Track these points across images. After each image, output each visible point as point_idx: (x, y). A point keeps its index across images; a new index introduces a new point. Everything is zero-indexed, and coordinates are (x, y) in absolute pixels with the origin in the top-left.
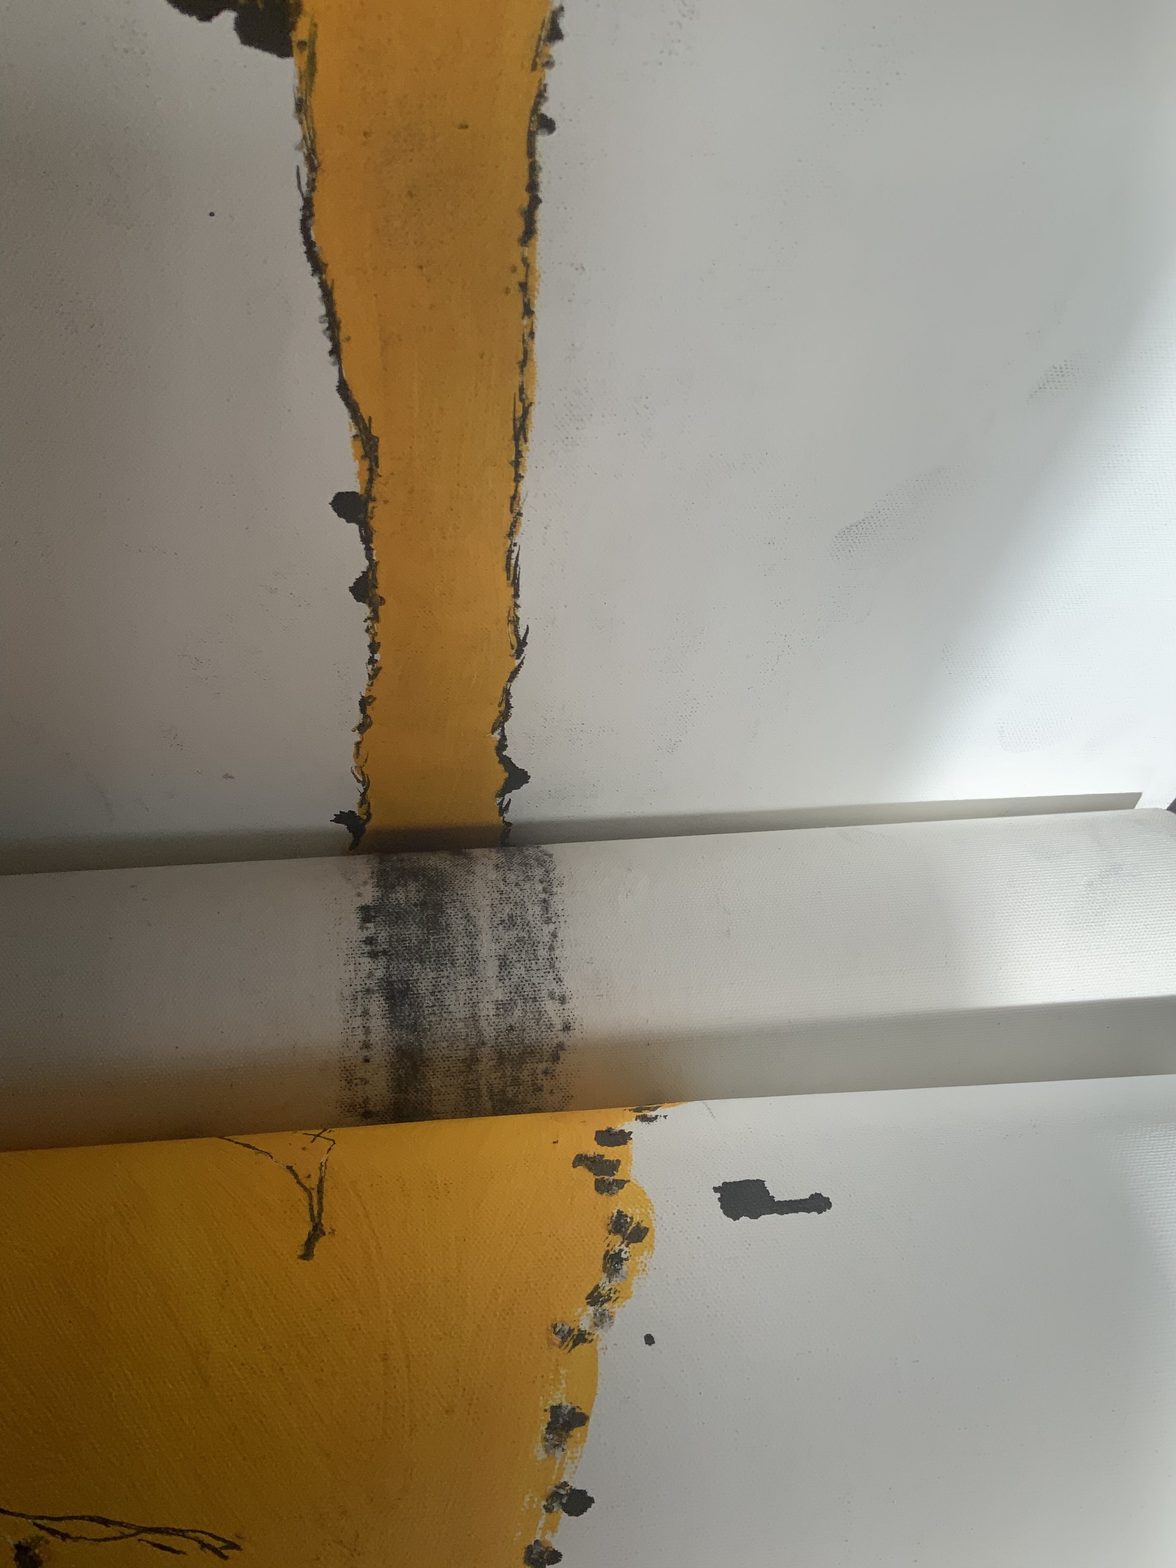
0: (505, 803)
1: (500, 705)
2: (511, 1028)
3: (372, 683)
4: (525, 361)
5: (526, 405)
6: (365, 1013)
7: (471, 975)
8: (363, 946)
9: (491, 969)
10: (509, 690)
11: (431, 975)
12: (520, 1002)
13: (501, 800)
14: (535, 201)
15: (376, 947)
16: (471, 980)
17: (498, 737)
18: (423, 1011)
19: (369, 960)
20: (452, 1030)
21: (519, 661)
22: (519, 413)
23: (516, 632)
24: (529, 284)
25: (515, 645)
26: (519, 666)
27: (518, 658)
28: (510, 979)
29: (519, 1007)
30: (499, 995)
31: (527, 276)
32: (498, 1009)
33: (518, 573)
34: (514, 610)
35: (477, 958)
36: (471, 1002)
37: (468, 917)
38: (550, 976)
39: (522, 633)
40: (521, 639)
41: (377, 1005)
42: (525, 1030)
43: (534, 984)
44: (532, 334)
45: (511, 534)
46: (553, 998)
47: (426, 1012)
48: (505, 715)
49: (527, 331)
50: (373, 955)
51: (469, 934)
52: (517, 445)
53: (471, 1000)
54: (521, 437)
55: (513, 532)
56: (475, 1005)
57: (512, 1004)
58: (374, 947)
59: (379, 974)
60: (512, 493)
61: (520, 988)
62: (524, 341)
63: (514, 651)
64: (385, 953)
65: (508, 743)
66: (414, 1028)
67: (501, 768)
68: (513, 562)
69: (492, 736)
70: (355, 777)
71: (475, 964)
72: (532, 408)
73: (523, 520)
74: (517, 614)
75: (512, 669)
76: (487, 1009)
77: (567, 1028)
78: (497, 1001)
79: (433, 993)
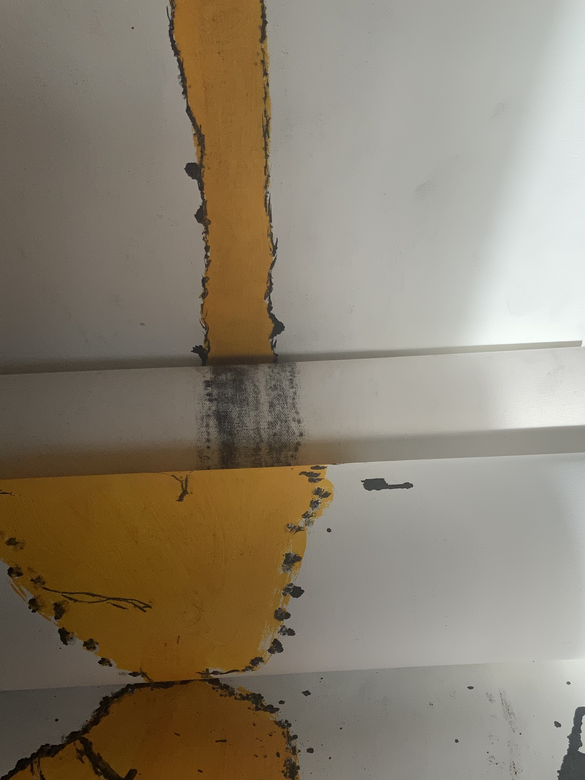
0: (274, 342)
1: (267, 283)
2: (275, 434)
3: (207, 269)
4: (266, 97)
5: (268, 119)
6: (207, 426)
7: (256, 410)
8: (206, 397)
9: (265, 408)
10: (271, 274)
11: (238, 409)
12: (279, 423)
13: (272, 340)
14: (265, 23)
15: (212, 397)
16: (256, 411)
17: (268, 302)
18: (234, 425)
19: (209, 402)
20: (248, 435)
21: (275, 257)
22: (265, 124)
23: (272, 241)
24: (265, 60)
25: (272, 248)
26: (275, 260)
27: (274, 256)
28: (274, 412)
29: (279, 425)
30: (270, 419)
31: (264, 57)
32: (269, 425)
33: (270, 208)
34: (270, 229)
35: (259, 402)
36: (256, 422)
37: (255, 385)
38: (294, 411)
39: (275, 242)
40: (275, 245)
41: (213, 422)
42: (282, 435)
43: (285, 414)
44: (268, 84)
45: (266, 187)
46: (294, 421)
47: (236, 426)
48: (270, 289)
49: (266, 83)
50: (211, 400)
51: (255, 392)
52: (265, 139)
53: (256, 421)
54: (267, 135)
55: (267, 186)
56: (258, 423)
57: (275, 423)
58: (211, 397)
59: (214, 408)
60: (265, 165)
61: (279, 416)
62: (265, 88)
63: (272, 252)
64: (216, 399)
65: (273, 306)
66: (231, 433)
67: (270, 321)
68: (268, 202)
69: (265, 301)
70: (202, 325)
71: (258, 405)
72: (270, 120)
73: (271, 179)
74: (272, 231)
75: (271, 262)
76: (264, 425)
77: (301, 435)
78: (268, 422)
79: (238, 417)
